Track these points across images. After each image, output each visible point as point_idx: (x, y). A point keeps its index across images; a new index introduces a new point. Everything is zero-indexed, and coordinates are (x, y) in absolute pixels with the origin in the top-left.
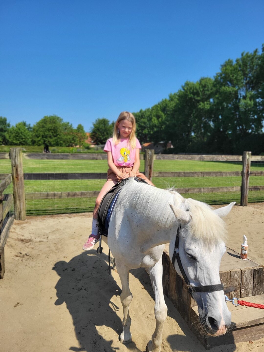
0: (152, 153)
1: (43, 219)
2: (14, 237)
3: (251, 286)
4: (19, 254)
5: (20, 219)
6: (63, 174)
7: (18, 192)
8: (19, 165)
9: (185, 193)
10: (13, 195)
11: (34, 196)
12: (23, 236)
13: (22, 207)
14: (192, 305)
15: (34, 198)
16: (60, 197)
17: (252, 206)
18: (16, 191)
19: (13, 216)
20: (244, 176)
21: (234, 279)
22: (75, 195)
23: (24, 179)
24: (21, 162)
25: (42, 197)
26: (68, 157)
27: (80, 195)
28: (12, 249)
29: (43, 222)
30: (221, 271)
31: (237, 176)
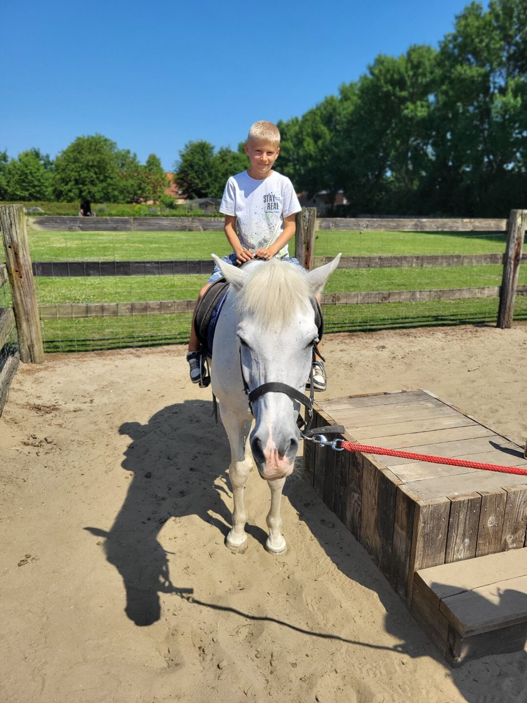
0: (312, 216)
1: (80, 359)
2: (19, 402)
4: (31, 438)
5: (31, 361)
6: (117, 263)
7: (24, 303)
8: (20, 244)
9: (380, 301)
10: (14, 309)
11: (59, 311)
12: (39, 397)
13: (34, 336)
14: (417, 565)
15: (58, 316)
16: (115, 313)
17: (521, 329)
18: (19, 302)
19: (17, 354)
20: (508, 263)
22: (146, 308)
23: (35, 274)
24: (24, 237)
25: (75, 313)
26: (128, 226)
27: (158, 309)
28: (15, 427)
29: (81, 367)
30: (483, 490)
31: (493, 265)
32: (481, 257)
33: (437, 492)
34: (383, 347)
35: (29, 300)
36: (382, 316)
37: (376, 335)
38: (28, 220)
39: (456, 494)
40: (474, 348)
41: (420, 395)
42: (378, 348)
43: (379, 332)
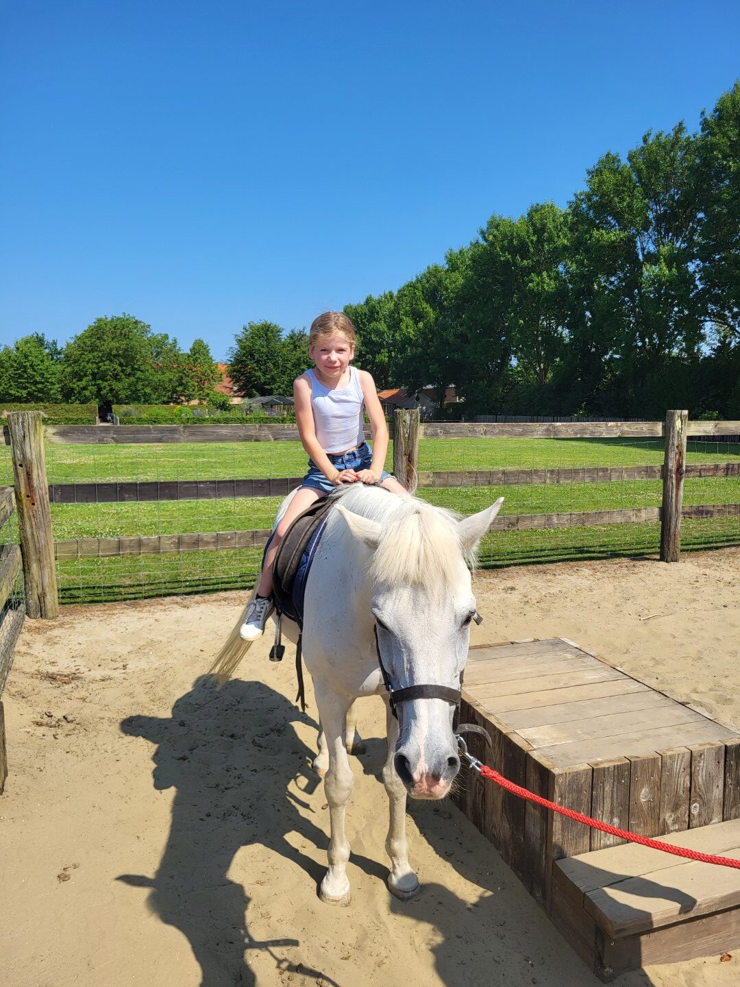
0: (414, 420)
1: (108, 612)
2: (27, 670)
3: (717, 793)
4: (45, 716)
5: (41, 616)
6: (161, 483)
7: (36, 538)
8: (35, 461)
9: (506, 528)
10: (21, 546)
11: (81, 548)
12: (53, 663)
13: (46, 580)
17: (691, 561)
18: (29, 537)
19: (22, 607)
20: (669, 477)
21: (670, 776)
22: (197, 542)
23: (51, 500)
24: (40, 450)
25: (104, 550)
26: (177, 436)
27: (214, 542)
28: (23, 702)
29: (109, 623)
30: (634, 755)
31: (649, 479)
32: (633, 470)
33: (577, 758)
34: (512, 589)
35: (42, 534)
36: (511, 548)
37: (502, 574)
38: (46, 431)
39: (599, 759)
40: (631, 588)
41: (557, 643)
42: (505, 590)
43: (506, 569)
